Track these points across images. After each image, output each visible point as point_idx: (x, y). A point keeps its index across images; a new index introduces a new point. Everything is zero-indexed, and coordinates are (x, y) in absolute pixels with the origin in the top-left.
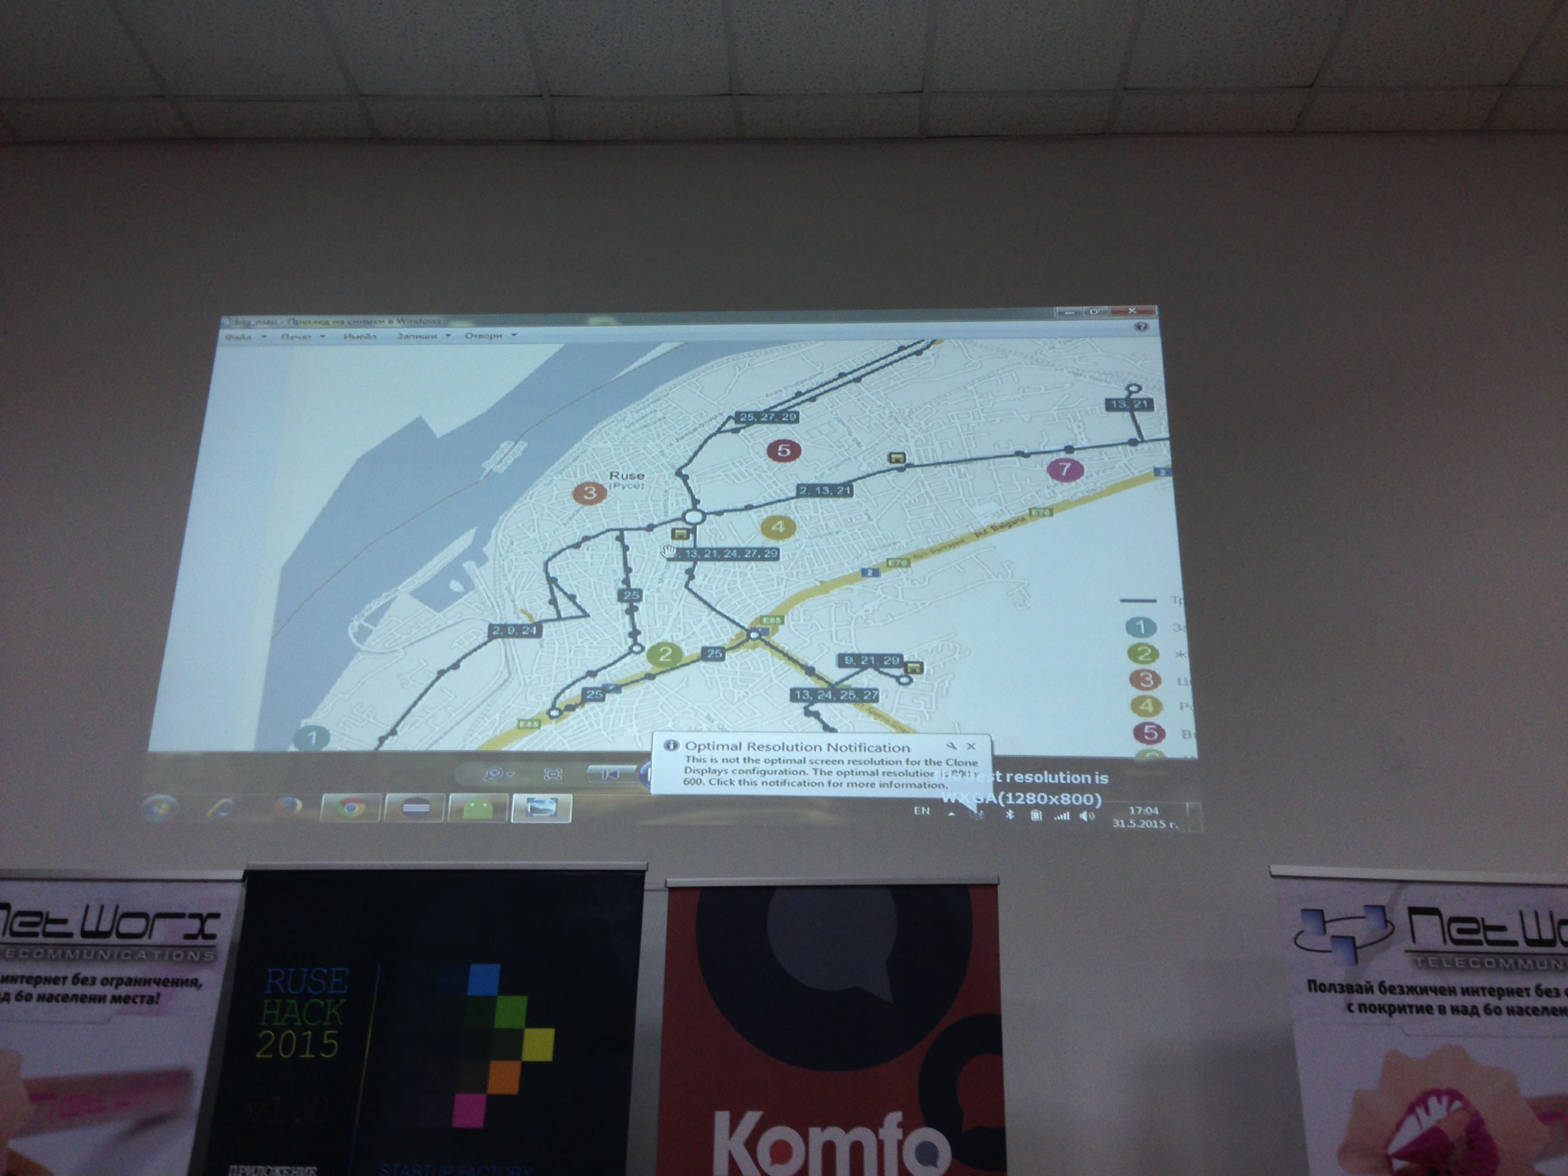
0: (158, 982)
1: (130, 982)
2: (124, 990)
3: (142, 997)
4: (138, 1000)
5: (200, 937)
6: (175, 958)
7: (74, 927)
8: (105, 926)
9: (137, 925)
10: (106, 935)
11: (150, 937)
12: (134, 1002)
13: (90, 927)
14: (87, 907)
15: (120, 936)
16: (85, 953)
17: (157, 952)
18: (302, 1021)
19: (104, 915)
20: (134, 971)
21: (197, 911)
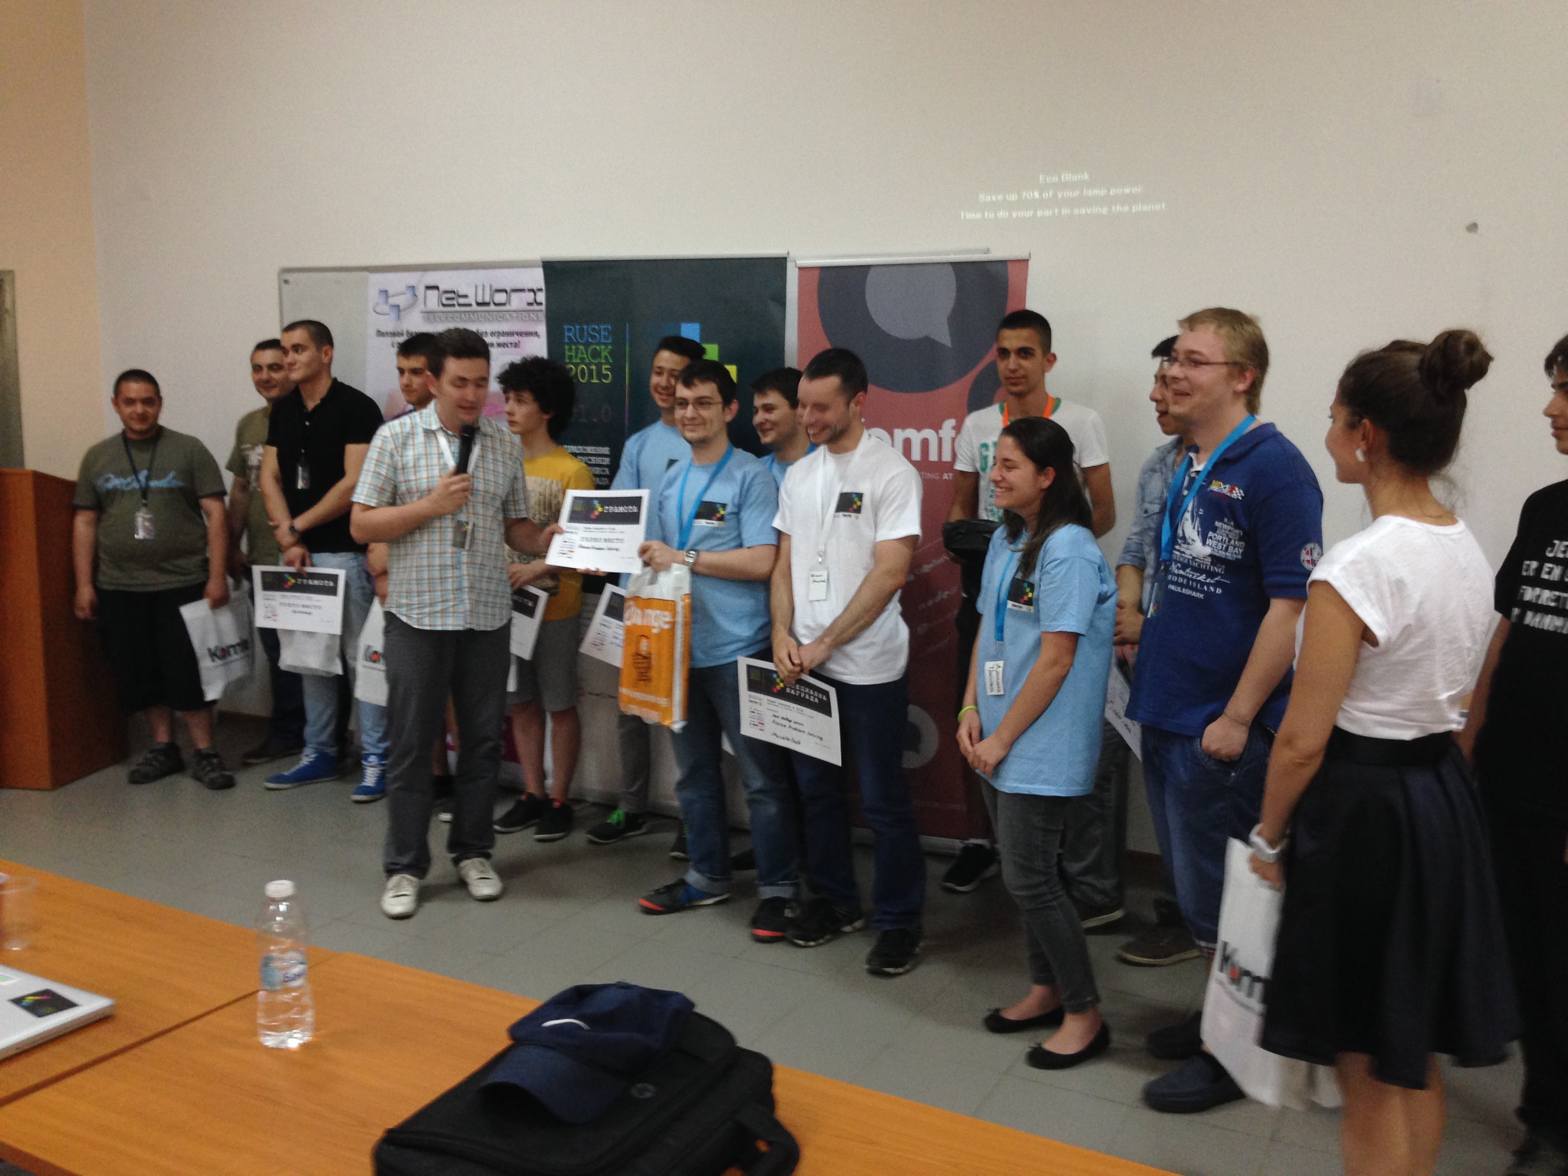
0: (517, 334)
1: (504, 334)
2: (502, 339)
3: (511, 344)
4: (509, 345)
5: (535, 304)
6: (524, 319)
7: (471, 300)
8: (487, 299)
9: (500, 298)
10: (488, 304)
11: (510, 303)
12: (508, 347)
13: (480, 300)
14: (476, 287)
15: (495, 304)
16: (479, 315)
17: (514, 315)
18: (589, 360)
19: (485, 290)
20: (505, 327)
21: (530, 287)
